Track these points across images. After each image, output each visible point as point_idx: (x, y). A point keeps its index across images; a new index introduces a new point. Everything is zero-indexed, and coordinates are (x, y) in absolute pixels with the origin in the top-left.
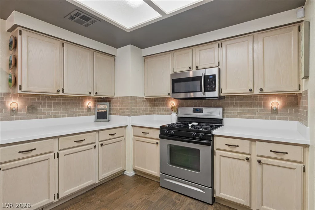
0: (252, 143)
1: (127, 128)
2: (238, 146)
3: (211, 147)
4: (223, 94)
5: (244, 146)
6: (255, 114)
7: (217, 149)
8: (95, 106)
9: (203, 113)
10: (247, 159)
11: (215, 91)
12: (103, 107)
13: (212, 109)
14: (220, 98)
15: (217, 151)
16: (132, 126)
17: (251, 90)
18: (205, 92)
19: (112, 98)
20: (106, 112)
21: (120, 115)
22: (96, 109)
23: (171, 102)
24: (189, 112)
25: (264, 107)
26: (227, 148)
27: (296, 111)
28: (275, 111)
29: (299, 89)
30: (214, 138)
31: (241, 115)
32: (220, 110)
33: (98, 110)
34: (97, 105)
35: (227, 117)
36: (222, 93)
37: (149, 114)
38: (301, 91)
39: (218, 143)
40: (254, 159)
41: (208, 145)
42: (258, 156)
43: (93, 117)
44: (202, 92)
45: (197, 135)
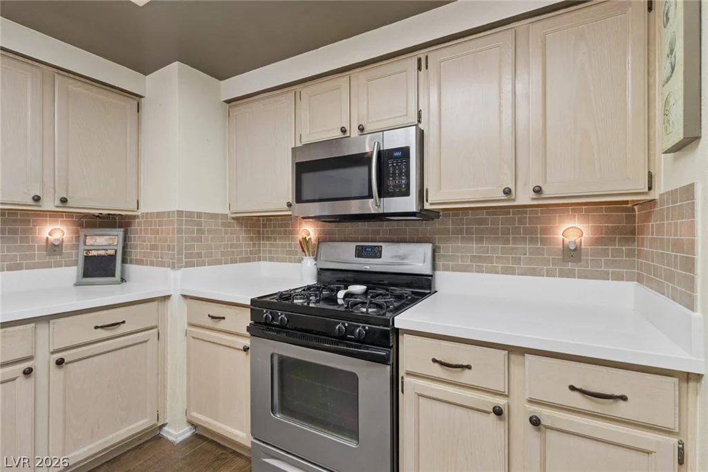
0: (513, 357)
1: (170, 303)
2: (469, 367)
3: (388, 368)
4: (431, 204)
5: (488, 369)
6: (518, 261)
7: (408, 374)
8: (78, 238)
9: (380, 257)
10: (498, 412)
11: (407, 193)
12: (104, 242)
13: (404, 249)
14: (425, 215)
15: (408, 380)
16: (185, 297)
17: (507, 192)
18: (380, 196)
19: (135, 217)
20: (112, 258)
21: (152, 264)
22: (82, 247)
23: (304, 228)
24: (345, 256)
25: (543, 241)
26: (438, 371)
27: (630, 254)
28: (572, 254)
29: (650, 188)
30: (400, 337)
31: (480, 264)
32: (427, 248)
33: (88, 250)
34: (86, 236)
35: (446, 269)
36: (429, 201)
37: (248, 260)
38: (654, 195)
39: (411, 353)
40: (520, 413)
41: (383, 360)
42: (531, 401)
43: (72, 273)
44: (372, 197)
45: (350, 330)
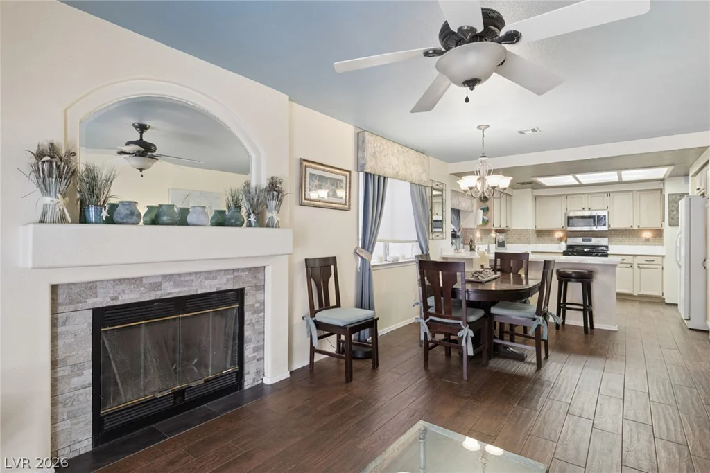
0: (634, 257)
2: (625, 260)
5: (629, 260)
6: (633, 242)
9: (591, 241)
10: (631, 266)
11: (605, 226)
12: (501, 237)
13: (599, 239)
14: (607, 231)
17: (631, 226)
19: (508, 230)
20: (504, 242)
21: (518, 244)
22: (497, 239)
23: (558, 234)
24: (578, 241)
25: (640, 237)
28: (647, 240)
29: (662, 227)
31: (622, 243)
32: (607, 239)
33: (499, 240)
34: (497, 235)
35: (612, 244)
36: (611, 228)
40: (635, 266)
42: (638, 264)
44: (595, 226)
